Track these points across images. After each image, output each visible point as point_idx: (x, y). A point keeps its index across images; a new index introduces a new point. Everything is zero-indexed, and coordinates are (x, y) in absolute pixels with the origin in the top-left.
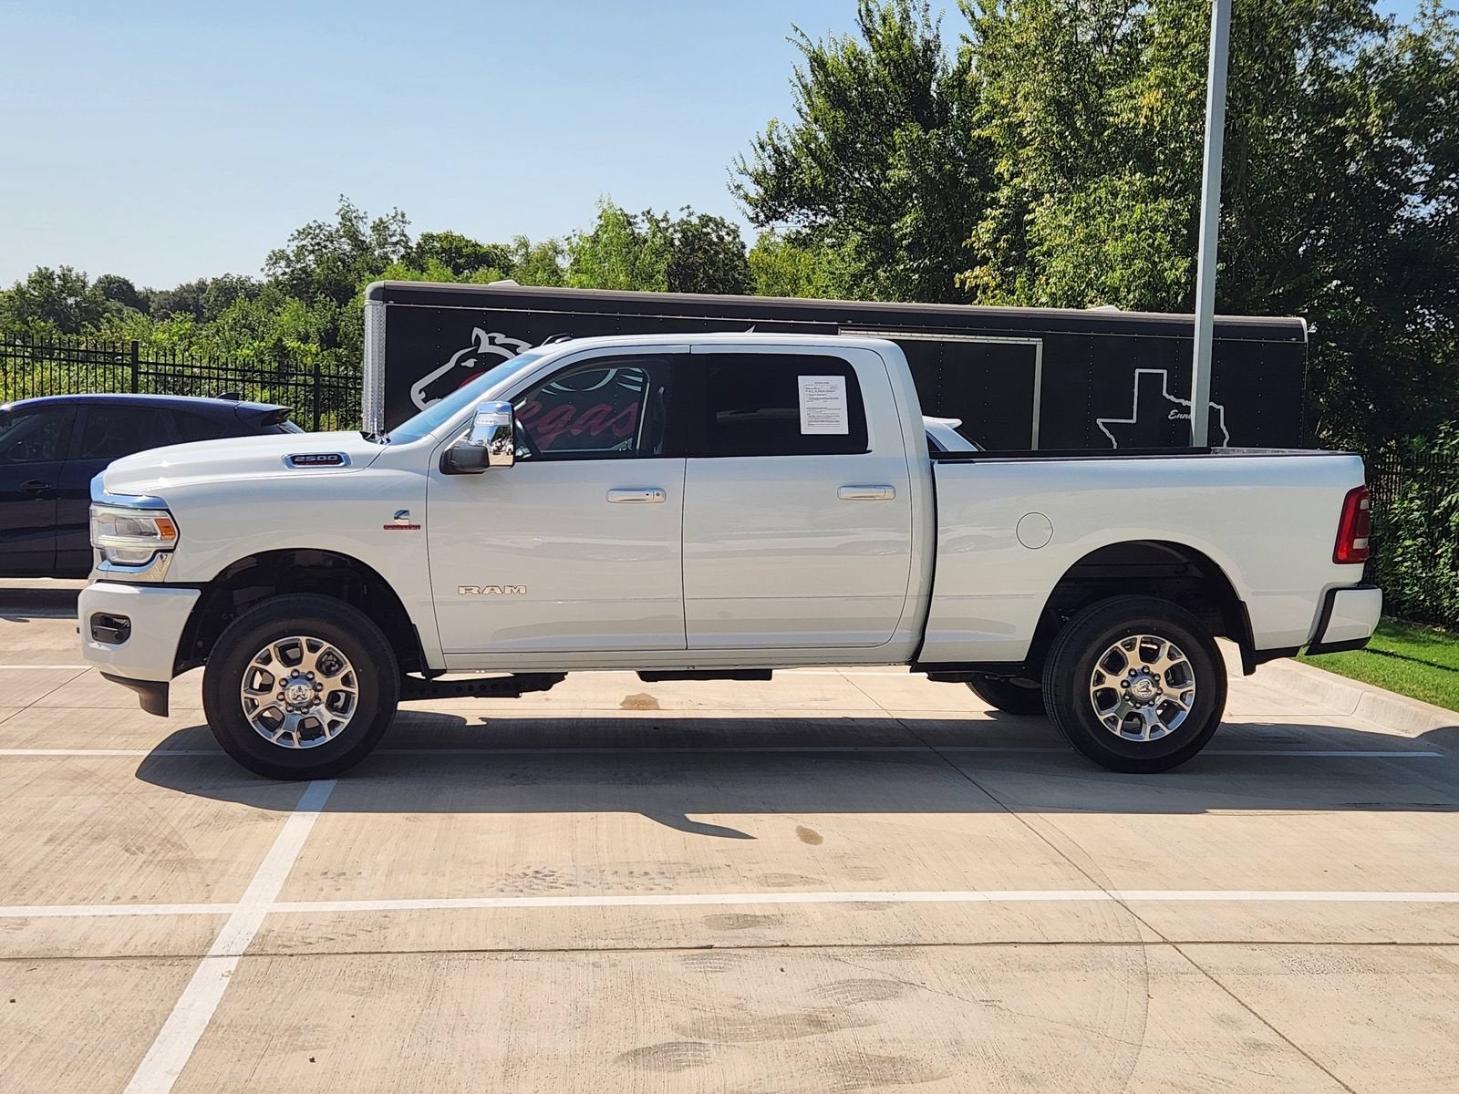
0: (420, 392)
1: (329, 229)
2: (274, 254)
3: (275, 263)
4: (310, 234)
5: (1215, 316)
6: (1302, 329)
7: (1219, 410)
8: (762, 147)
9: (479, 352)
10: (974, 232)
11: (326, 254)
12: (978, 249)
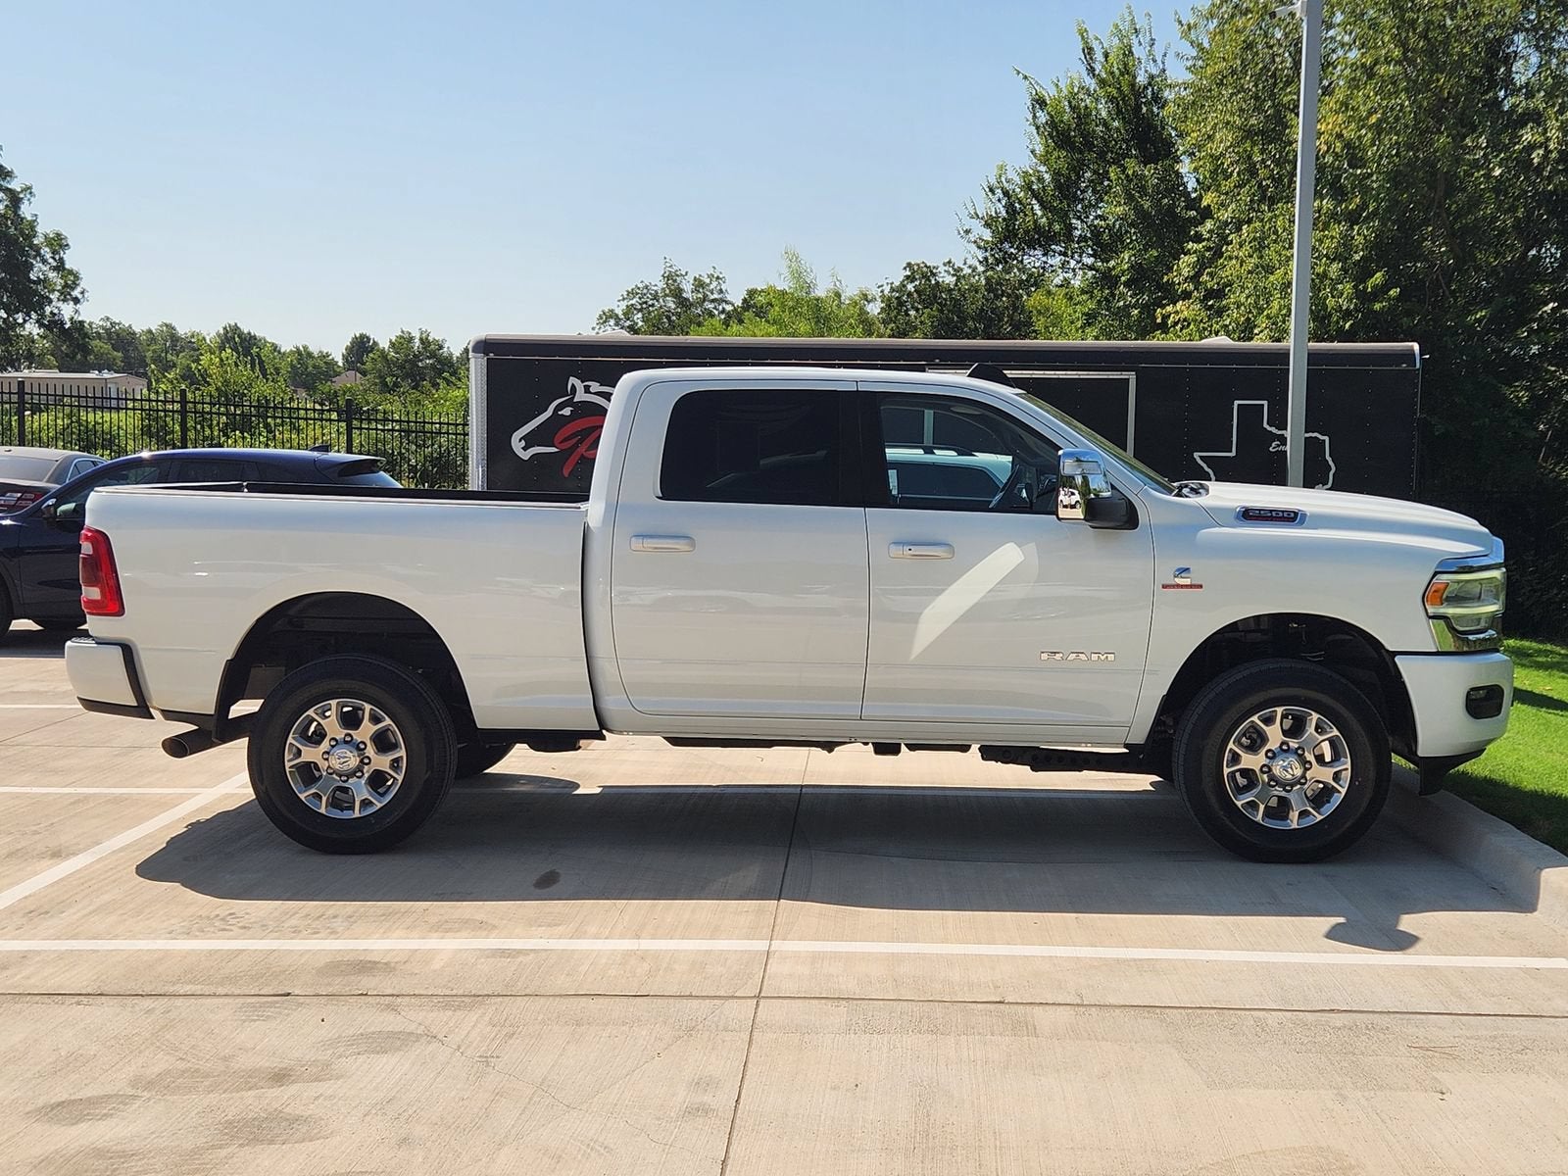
0: (520, 441)
1: (655, 288)
2: (604, 313)
3: (605, 322)
4: (637, 294)
5: (1311, 344)
6: (1414, 354)
7: (1324, 441)
8: (992, 190)
9: (575, 400)
10: (1175, 267)
11: (653, 311)
12: (1179, 284)
